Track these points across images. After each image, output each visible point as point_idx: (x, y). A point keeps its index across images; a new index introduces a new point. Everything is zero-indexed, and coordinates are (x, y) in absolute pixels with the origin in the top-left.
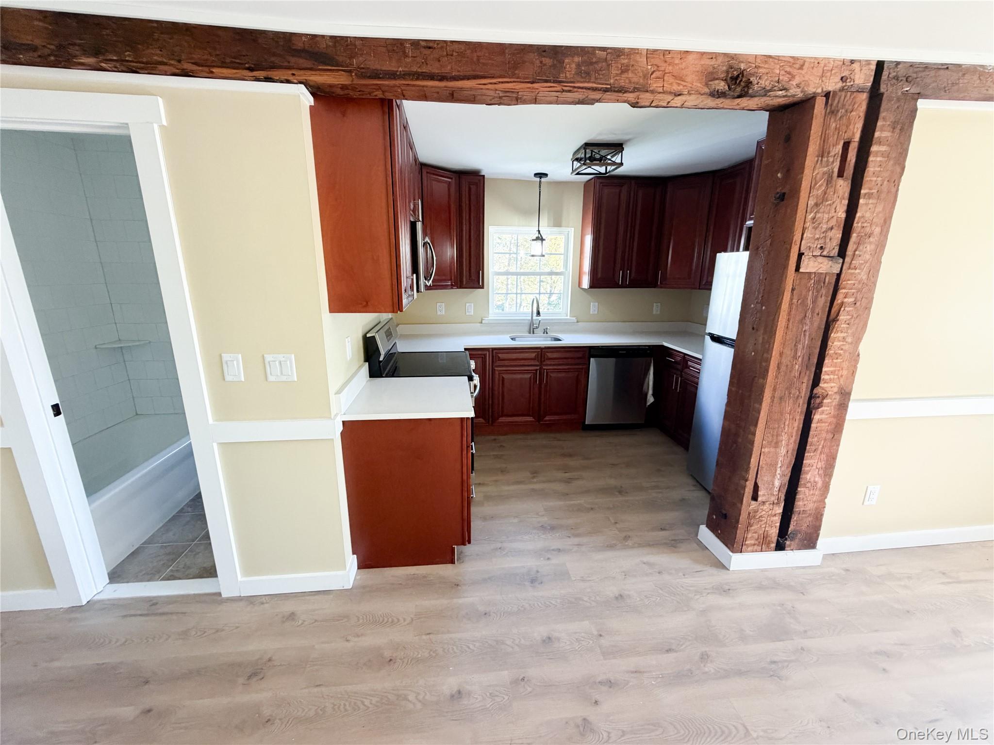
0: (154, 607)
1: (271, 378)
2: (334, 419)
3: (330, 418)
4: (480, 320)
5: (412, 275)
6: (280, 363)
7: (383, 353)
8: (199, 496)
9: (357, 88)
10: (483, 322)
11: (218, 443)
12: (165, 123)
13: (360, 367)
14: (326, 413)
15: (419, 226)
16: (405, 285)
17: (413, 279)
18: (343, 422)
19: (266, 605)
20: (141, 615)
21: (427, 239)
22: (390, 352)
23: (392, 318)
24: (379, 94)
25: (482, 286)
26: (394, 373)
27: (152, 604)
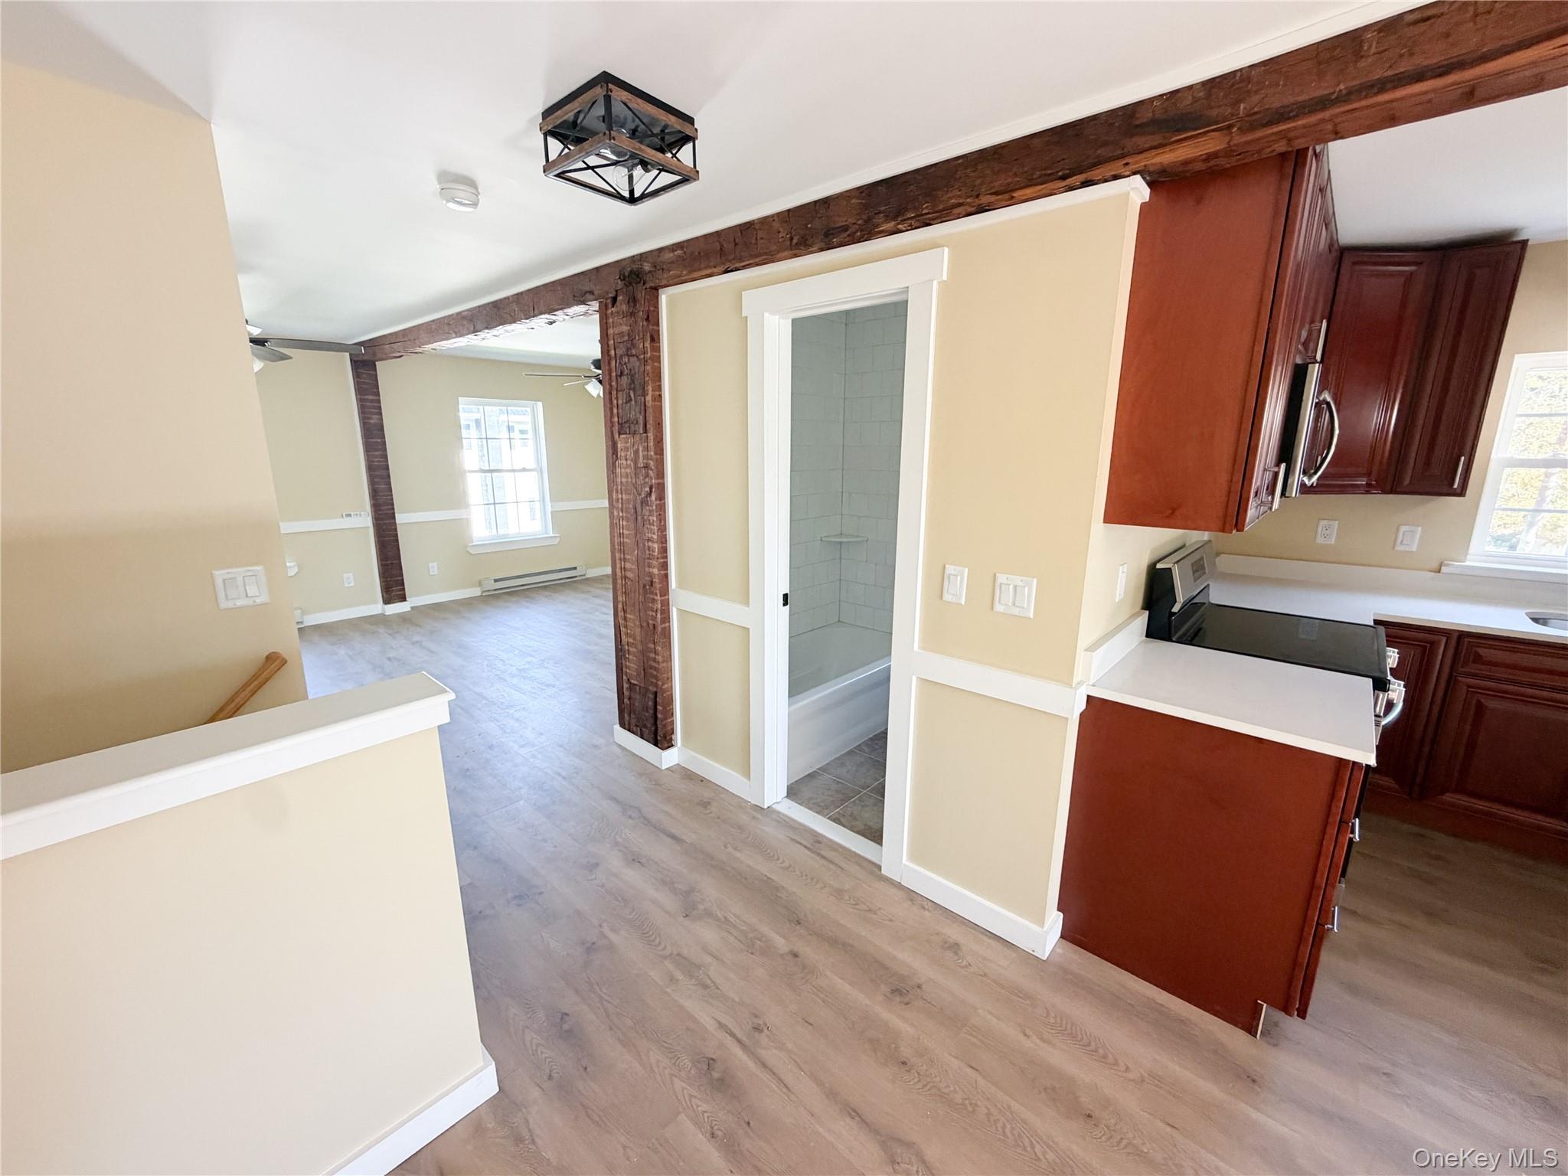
0: (817, 844)
1: (999, 608)
2: (1076, 689)
3: (1071, 686)
4: (1435, 565)
5: (1278, 465)
6: (1015, 587)
7: (1181, 598)
8: (883, 736)
9: (1234, 151)
10: (1442, 571)
11: (918, 678)
12: (945, 278)
13: (1134, 616)
14: (1065, 676)
15: (1314, 372)
16: (1259, 483)
17: (1276, 475)
18: (1089, 697)
19: (926, 913)
20: (805, 847)
21: (1327, 396)
22: (1195, 601)
23: (1210, 541)
24: (1281, 147)
25: (1459, 491)
26: (1194, 638)
27: (817, 843)
